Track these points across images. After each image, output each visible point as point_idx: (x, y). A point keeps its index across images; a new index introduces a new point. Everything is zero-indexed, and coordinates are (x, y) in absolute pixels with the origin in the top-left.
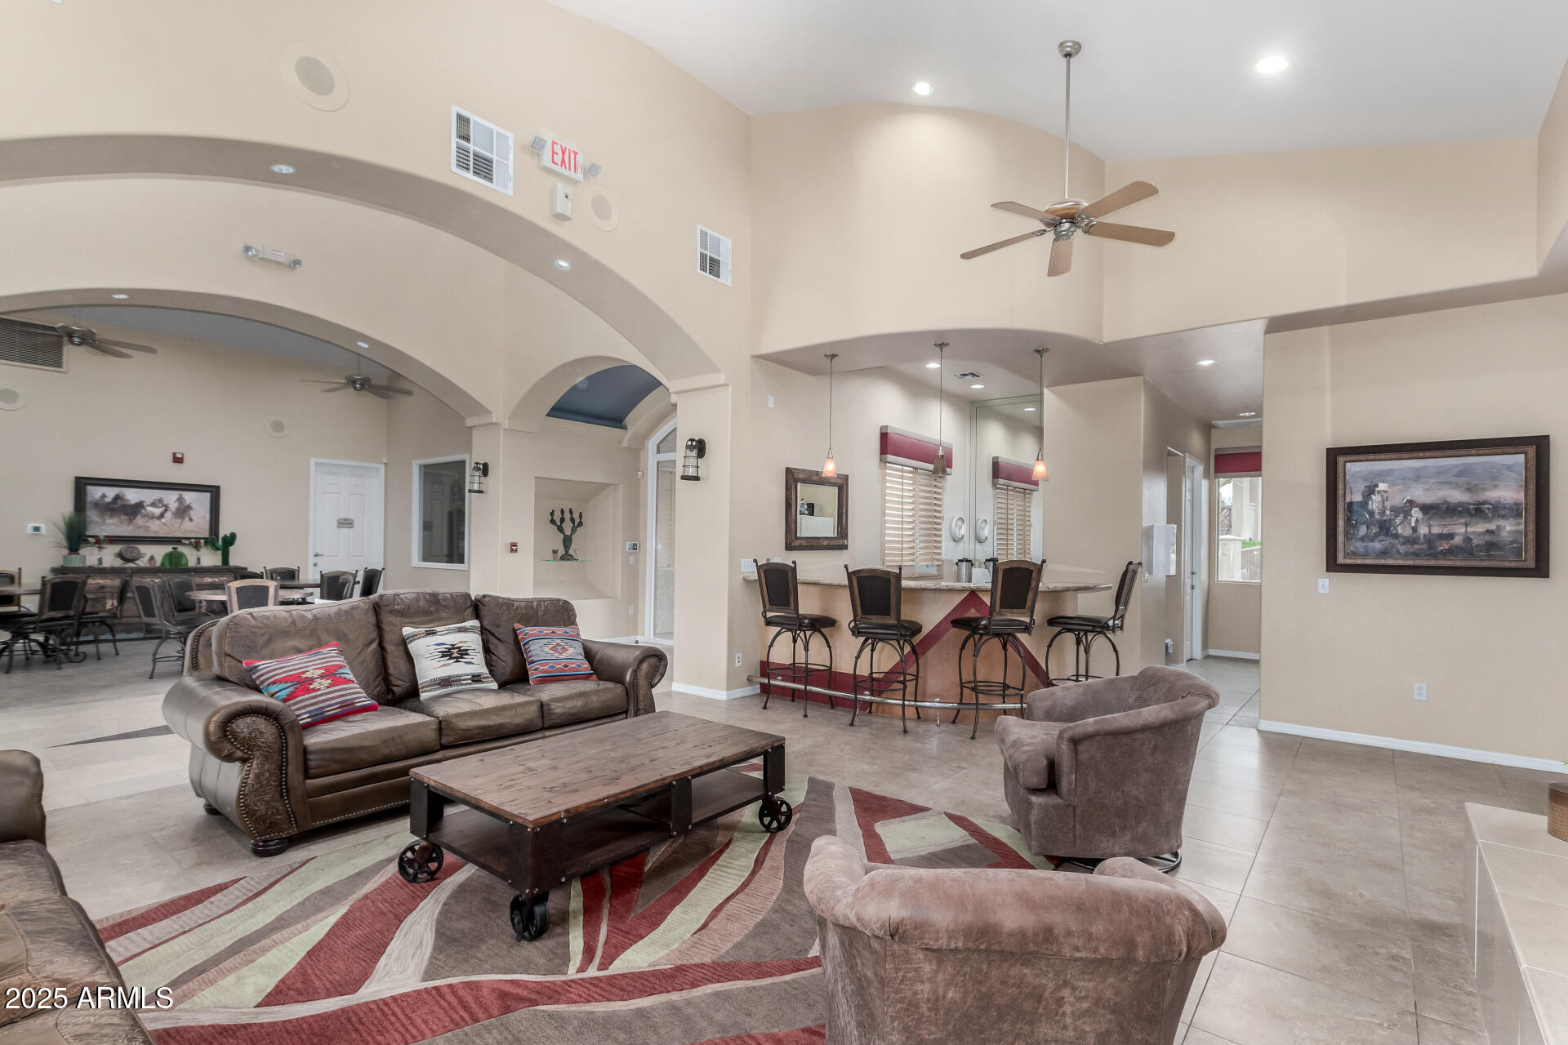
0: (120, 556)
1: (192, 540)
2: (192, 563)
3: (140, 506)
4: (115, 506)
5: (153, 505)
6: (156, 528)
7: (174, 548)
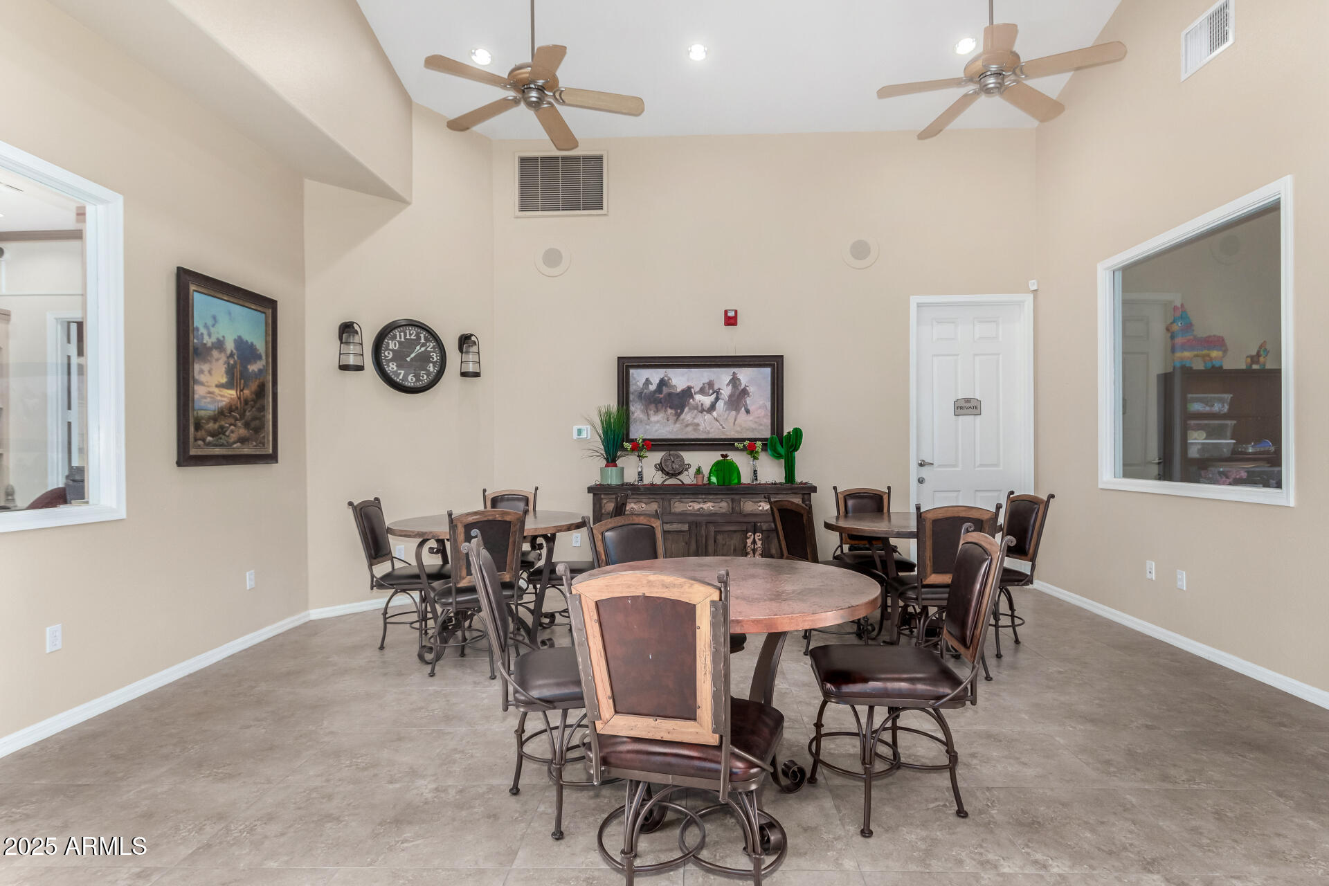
0: (660, 467)
1: (747, 443)
2: (746, 479)
3: (687, 393)
4: (661, 396)
5: (702, 391)
6: (708, 426)
7: (722, 456)
